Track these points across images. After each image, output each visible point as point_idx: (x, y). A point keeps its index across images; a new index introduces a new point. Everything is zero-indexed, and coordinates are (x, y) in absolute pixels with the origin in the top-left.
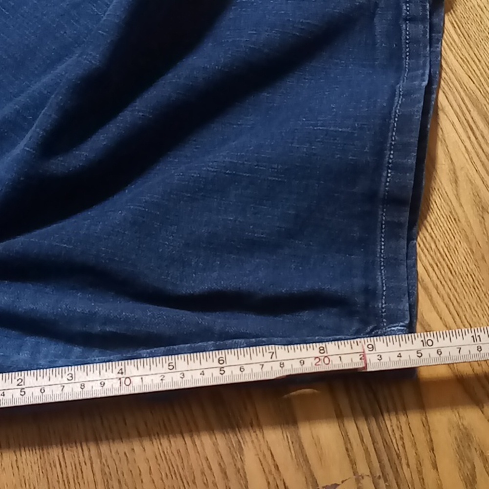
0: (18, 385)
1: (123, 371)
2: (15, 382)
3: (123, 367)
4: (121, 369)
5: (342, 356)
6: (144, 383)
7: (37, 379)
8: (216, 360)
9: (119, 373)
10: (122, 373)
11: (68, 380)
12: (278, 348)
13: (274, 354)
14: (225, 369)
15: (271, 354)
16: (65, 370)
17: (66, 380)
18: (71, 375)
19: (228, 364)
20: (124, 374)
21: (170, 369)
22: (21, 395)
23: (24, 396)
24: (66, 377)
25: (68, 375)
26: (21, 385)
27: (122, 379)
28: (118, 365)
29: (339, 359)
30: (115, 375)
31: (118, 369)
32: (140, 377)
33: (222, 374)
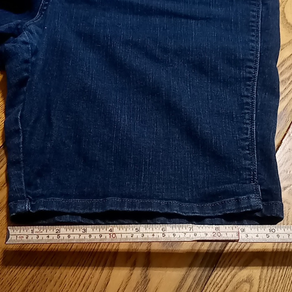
0: (56, 232)
1: (112, 230)
2: (55, 231)
3: (112, 228)
4: (111, 229)
5: (227, 233)
6: (122, 237)
7: (66, 230)
8: (161, 229)
9: (109, 231)
10: (111, 231)
11: (83, 232)
12: (194, 226)
13: (192, 229)
14: (165, 234)
15: (190, 228)
16: (82, 227)
17: (82, 232)
18: (84, 230)
19: (167, 232)
20: (112, 232)
21: (137, 231)
22: (58, 238)
23: (59, 239)
24: (82, 230)
25: (83, 229)
26: (58, 233)
27: (111, 234)
28: (110, 227)
29: (226, 234)
30: (108, 232)
31: (109, 229)
32: (120, 234)
33: (164, 236)
